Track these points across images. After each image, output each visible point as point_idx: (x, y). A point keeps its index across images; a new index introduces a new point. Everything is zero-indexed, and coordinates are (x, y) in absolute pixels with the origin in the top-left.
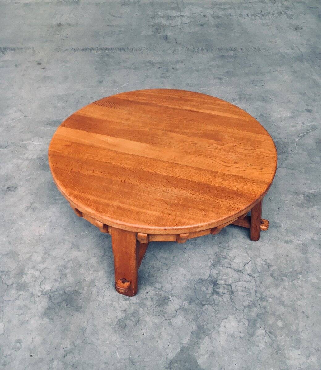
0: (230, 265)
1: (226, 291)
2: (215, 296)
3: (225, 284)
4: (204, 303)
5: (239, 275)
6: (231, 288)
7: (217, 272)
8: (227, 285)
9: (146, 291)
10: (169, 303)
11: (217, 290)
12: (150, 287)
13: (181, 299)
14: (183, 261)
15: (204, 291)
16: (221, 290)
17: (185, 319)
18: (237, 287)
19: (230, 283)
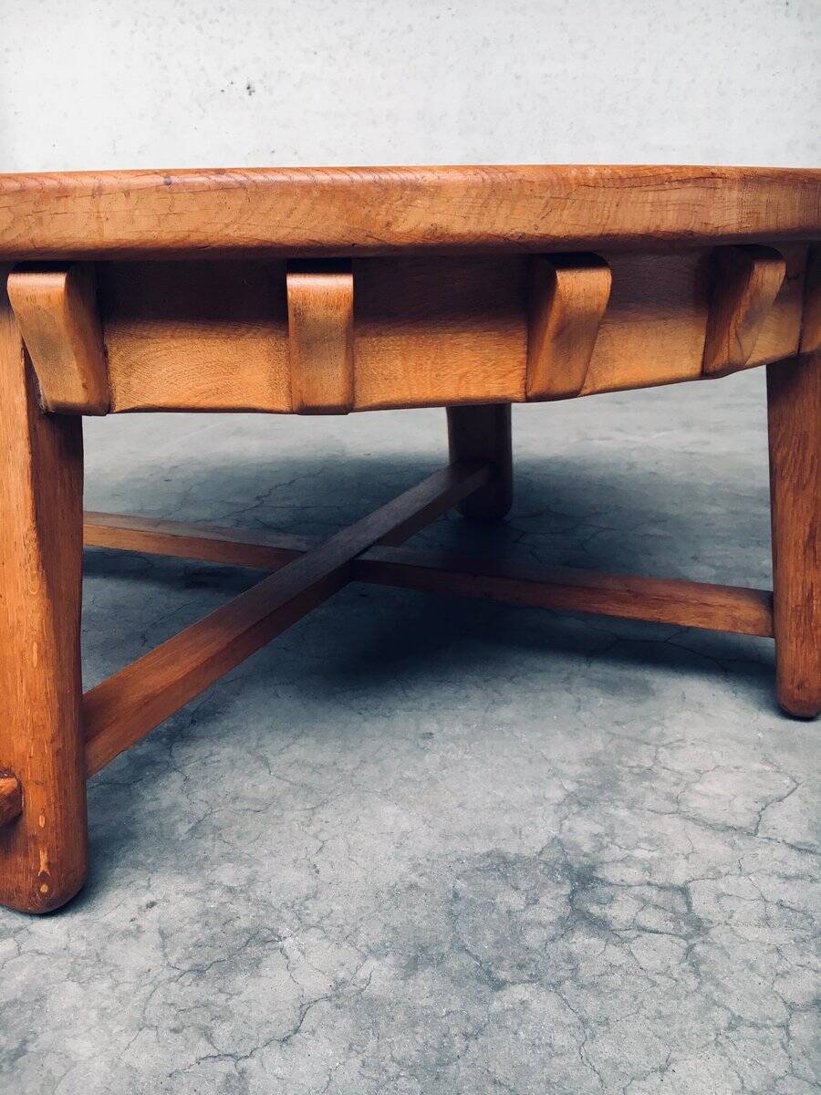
0: (678, 803)
1: (651, 919)
2: (581, 941)
3: (649, 884)
4: (502, 975)
5: (732, 845)
6: (689, 904)
7: (599, 829)
8: (661, 888)
9: (147, 898)
10: (266, 962)
11: (595, 909)
12: (180, 880)
13: (353, 944)
14: (408, 780)
15: (509, 912)
16: (621, 912)
17: (356, 1062)
18: (723, 900)
19: (679, 878)
